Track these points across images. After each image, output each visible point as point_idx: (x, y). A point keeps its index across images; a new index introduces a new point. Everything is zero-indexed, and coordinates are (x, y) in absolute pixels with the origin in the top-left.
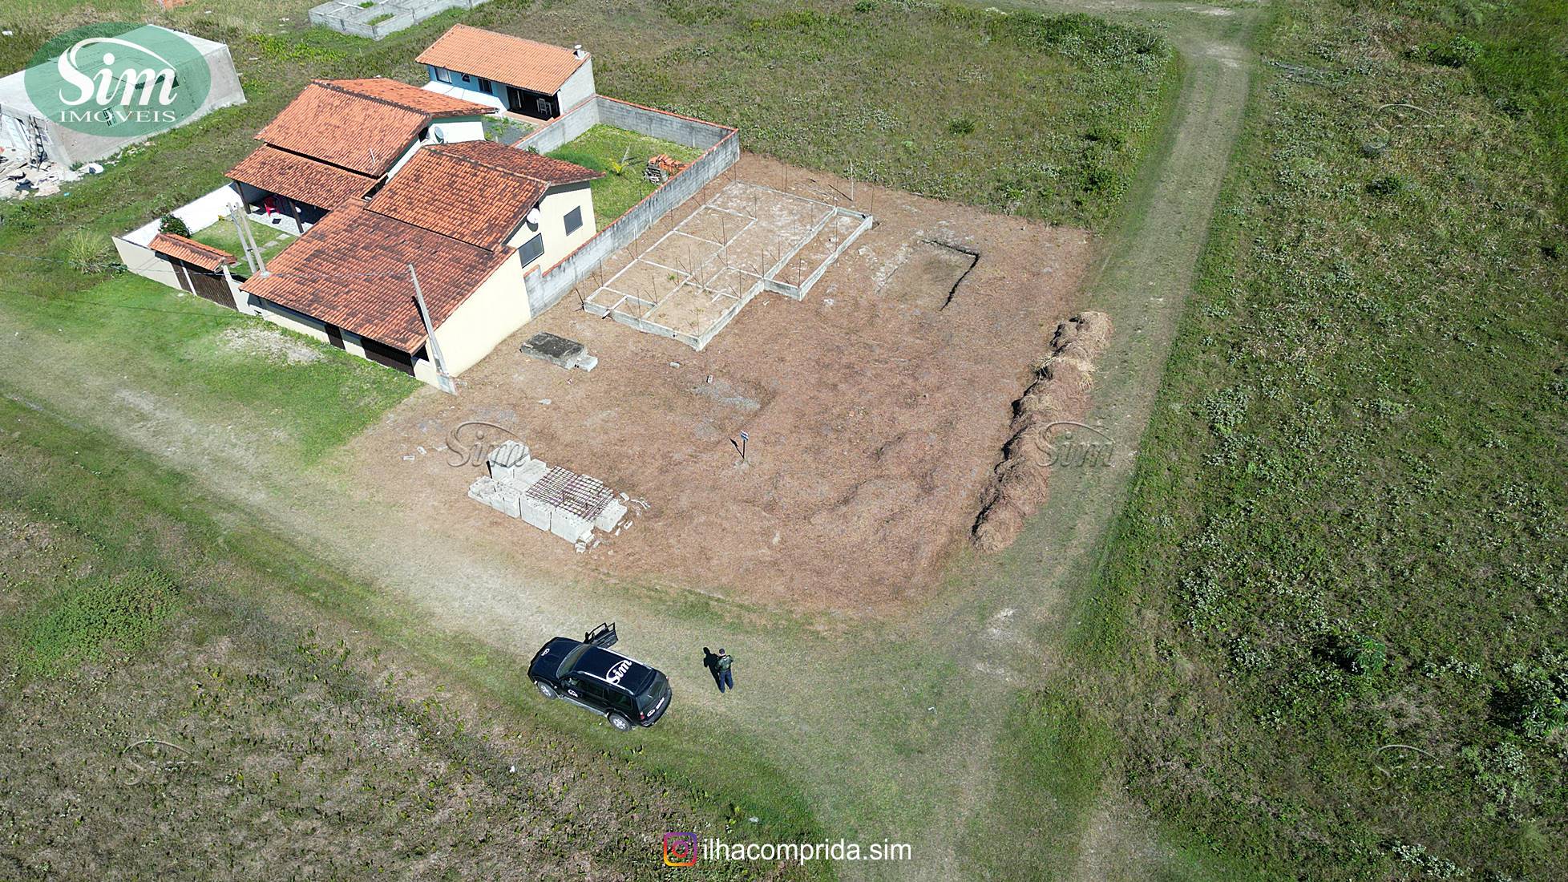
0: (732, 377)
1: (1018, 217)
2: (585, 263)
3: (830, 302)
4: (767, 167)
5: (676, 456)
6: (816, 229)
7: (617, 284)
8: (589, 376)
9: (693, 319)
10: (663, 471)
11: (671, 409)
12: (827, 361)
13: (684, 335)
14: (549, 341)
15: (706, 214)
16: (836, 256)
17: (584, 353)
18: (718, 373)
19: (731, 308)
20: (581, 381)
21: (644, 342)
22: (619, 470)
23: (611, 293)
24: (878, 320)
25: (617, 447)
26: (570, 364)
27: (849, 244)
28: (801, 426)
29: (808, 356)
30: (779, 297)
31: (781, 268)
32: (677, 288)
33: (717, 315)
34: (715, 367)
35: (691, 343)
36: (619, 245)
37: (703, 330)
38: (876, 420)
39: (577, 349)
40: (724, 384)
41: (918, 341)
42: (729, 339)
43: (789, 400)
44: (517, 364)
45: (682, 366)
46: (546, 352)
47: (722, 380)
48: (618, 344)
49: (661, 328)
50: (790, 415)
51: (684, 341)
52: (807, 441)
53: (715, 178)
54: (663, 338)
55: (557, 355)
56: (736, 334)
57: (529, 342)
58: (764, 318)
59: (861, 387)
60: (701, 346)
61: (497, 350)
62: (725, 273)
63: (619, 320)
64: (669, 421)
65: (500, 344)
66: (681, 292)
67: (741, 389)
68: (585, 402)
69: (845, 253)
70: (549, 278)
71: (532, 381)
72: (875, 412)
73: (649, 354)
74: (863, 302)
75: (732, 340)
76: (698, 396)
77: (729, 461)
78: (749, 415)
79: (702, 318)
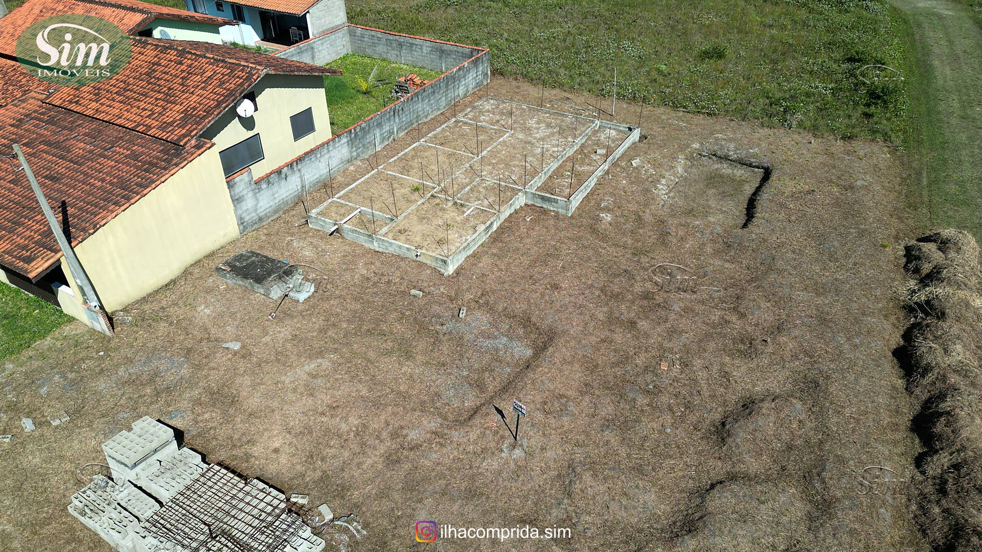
0: (491, 309)
1: (801, 131)
2: (314, 172)
3: (607, 217)
4: (518, 87)
5: (413, 435)
6: (580, 141)
7: (352, 195)
8: (300, 308)
9: (441, 235)
10: (392, 460)
11: (408, 355)
12: (616, 289)
13: (429, 255)
14: (253, 262)
15: (456, 126)
16: (606, 168)
17: (298, 278)
18: (473, 304)
19: (488, 223)
20: (288, 315)
21: (378, 264)
22: (323, 459)
23: (342, 205)
24: (670, 238)
25: (324, 419)
26: (276, 292)
27: (618, 156)
28: (595, 384)
29: (590, 282)
30: (545, 212)
31: (543, 179)
32: (422, 201)
33: (470, 232)
34: (468, 296)
35: (439, 265)
36: (358, 155)
37: (453, 248)
38: (702, 375)
39: (289, 272)
40: (482, 319)
41: (727, 265)
42: (486, 261)
43: (573, 343)
44: (209, 291)
45: (426, 294)
46: (245, 277)
47: (478, 314)
48: (344, 267)
49: (400, 247)
50: (577, 366)
51: (429, 262)
52: (607, 409)
53: (465, 96)
54: (403, 259)
55: (259, 280)
56: (494, 255)
57: (227, 263)
58: (528, 236)
59: (668, 325)
60: (451, 269)
61: (186, 273)
62: (479, 184)
63: (350, 237)
64: (405, 374)
65: (192, 265)
66: (427, 205)
67: (505, 327)
68: (289, 346)
69: (615, 164)
70: (264, 186)
71: (221, 315)
72: (698, 363)
73: (385, 279)
74: (648, 217)
75: (489, 261)
76: (447, 337)
77: (493, 445)
78: (517, 365)
79: (453, 235)
